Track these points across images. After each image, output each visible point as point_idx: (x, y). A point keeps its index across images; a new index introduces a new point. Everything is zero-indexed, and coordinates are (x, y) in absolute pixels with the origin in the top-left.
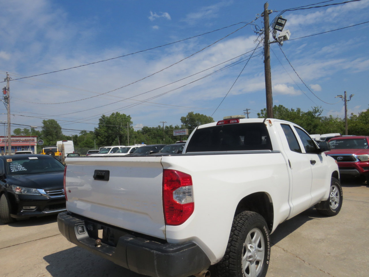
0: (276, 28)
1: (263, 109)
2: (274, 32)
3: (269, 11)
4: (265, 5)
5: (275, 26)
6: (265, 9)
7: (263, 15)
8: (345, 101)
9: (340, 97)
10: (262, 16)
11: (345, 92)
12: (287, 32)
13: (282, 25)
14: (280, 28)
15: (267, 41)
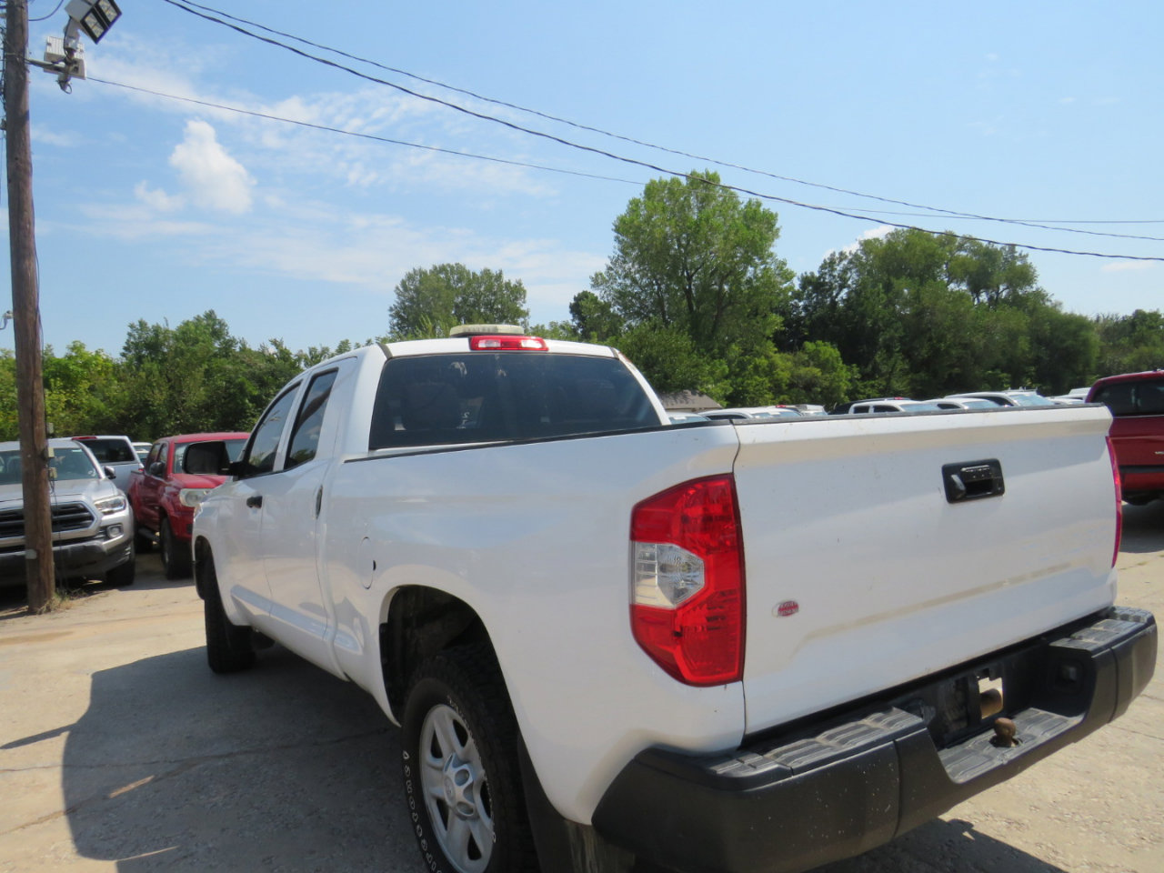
0: (88, 21)
2: (72, 35)
5: (86, 17)
13: (106, 24)
14: (97, 30)
15: (23, 51)
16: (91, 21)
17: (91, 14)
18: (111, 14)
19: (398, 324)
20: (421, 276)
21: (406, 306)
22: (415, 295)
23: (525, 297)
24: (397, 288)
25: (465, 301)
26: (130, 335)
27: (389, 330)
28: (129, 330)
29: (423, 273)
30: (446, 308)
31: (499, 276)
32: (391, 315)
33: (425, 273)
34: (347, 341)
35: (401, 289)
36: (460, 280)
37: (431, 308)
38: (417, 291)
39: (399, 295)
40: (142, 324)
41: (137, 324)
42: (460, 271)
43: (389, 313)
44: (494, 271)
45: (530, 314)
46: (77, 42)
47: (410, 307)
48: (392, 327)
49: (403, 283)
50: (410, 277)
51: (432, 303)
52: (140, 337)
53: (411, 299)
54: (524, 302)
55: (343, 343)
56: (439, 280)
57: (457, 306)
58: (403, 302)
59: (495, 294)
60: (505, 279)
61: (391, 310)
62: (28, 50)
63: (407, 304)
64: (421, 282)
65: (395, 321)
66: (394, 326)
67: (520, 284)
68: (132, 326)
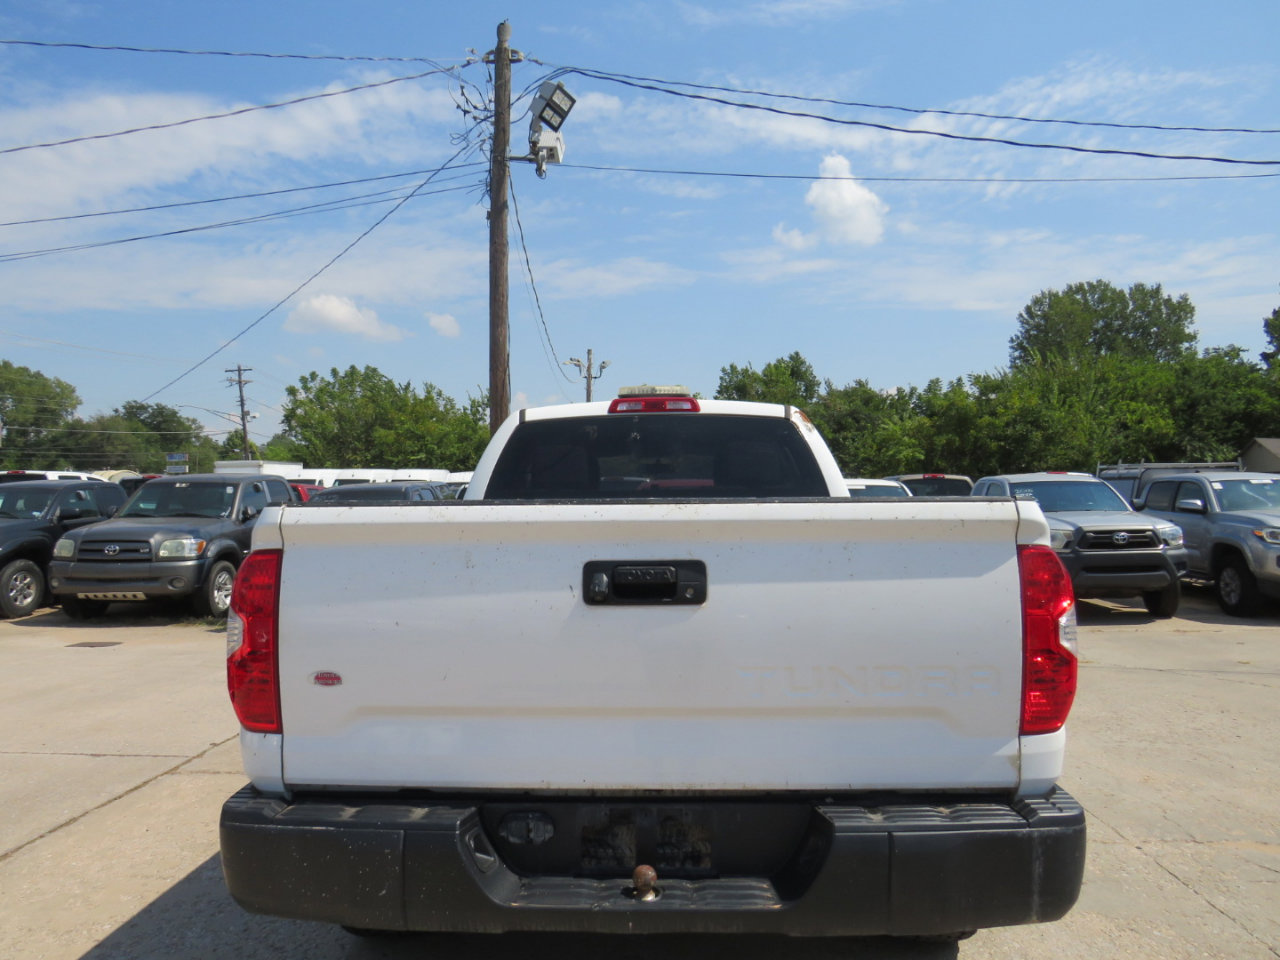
0: (545, 114)
1: (308, 376)
2: (534, 128)
3: (514, 52)
4: (501, 29)
5: (543, 111)
6: (500, 42)
7: (492, 57)
8: (589, 378)
9: (576, 365)
10: (488, 62)
11: (589, 352)
12: (558, 139)
13: (563, 115)
14: (556, 120)
15: (504, 150)
16: (548, 114)
17: (547, 109)
18: (564, 104)
19: (1020, 357)
20: (1050, 299)
21: (1030, 336)
22: (1042, 322)
23: (1193, 315)
24: (1021, 315)
25: (1107, 326)
26: (721, 378)
27: (1009, 364)
28: (721, 374)
29: (1053, 296)
30: (1081, 337)
31: (1157, 291)
32: (1012, 347)
33: (1056, 295)
34: (938, 379)
35: (1025, 316)
36: (1101, 301)
37: (1061, 336)
38: (1045, 317)
39: (1022, 323)
40: (733, 367)
41: (728, 368)
42: (1101, 289)
43: (1011, 345)
44: (1149, 284)
45: (1198, 336)
46: (540, 135)
47: (1036, 336)
48: (1013, 360)
49: (1028, 309)
50: (1037, 302)
51: (1063, 330)
52: (730, 381)
53: (1037, 327)
54: (1192, 323)
55: (932, 381)
56: (1074, 302)
57: (1096, 332)
58: (1027, 331)
59: (1149, 314)
60: (1165, 294)
61: (1012, 341)
62: (508, 149)
63: (1032, 332)
64: (1050, 307)
65: (1017, 354)
66: (1015, 359)
67: (1186, 300)
68: (724, 370)
